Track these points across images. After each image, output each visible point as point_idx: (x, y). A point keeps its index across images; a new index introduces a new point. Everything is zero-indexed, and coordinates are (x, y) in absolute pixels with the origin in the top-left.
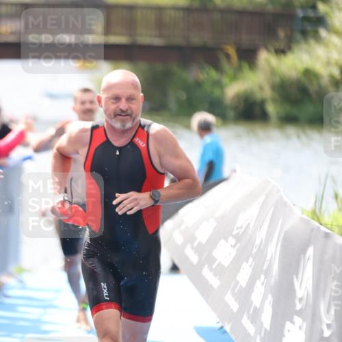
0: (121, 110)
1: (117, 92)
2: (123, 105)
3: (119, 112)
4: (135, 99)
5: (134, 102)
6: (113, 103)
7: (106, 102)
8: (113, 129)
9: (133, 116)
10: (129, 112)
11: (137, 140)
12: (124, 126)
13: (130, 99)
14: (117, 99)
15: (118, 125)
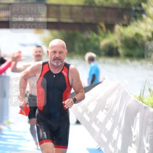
0: (56, 57)
1: (55, 49)
2: (57, 55)
3: (55, 58)
4: (63, 53)
5: (62, 54)
6: (53, 54)
7: (50, 53)
8: (53, 65)
9: (62, 60)
10: (60, 58)
11: (63, 72)
12: (58, 64)
13: (60, 52)
14: (55, 52)
15: (55, 64)
